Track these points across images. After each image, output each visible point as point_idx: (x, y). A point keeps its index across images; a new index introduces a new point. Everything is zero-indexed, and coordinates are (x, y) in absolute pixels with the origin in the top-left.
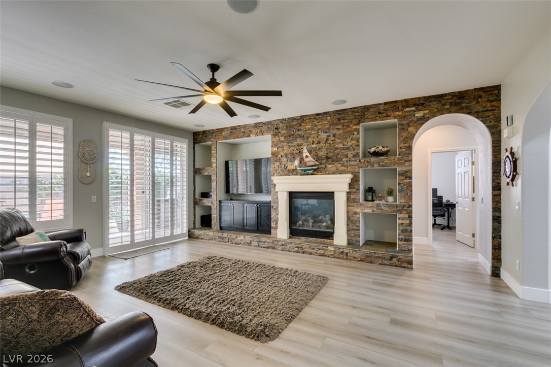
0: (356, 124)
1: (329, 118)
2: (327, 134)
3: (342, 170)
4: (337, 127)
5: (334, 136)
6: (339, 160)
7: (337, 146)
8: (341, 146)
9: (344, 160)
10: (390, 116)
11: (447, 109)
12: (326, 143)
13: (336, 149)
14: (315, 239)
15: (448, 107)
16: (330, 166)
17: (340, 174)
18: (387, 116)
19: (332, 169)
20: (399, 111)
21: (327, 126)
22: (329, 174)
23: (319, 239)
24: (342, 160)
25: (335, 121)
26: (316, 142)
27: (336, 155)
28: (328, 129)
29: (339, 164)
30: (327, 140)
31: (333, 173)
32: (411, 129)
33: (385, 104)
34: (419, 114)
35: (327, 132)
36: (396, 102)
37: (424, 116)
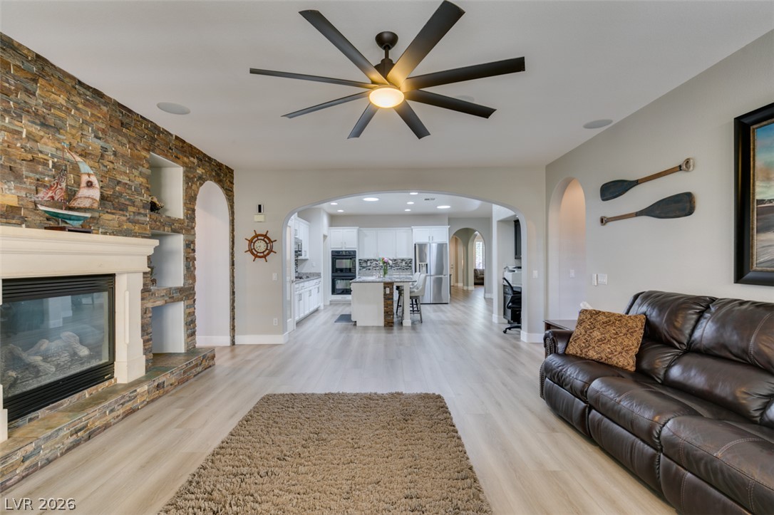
0: (146, 150)
1: (105, 109)
2: (101, 143)
3: (127, 230)
4: (120, 138)
5: (115, 154)
6: (123, 208)
7: (120, 178)
8: (125, 180)
9: (130, 209)
10: (179, 159)
11: (214, 176)
12: (99, 162)
13: (119, 182)
14: (77, 396)
15: (214, 174)
16: (109, 217)
17: (126, 236)
18: (176, 157)
19: (111, 223)
20: (185, 156)
21: (103, 126)
22: (105, 233)
23: (86, 391)
24: (127, 210)
25: (116, 124)
26: (79, 150)
27: (117, 197)
28: (103, 131)
29: (124, 215)
30: (102, 156)
31: (113, 234)
32: (194, 187)
33: (177, 137)
34: (200, 171)
35: (100, 138)
36: (184, 142)
37: (202, 175)
